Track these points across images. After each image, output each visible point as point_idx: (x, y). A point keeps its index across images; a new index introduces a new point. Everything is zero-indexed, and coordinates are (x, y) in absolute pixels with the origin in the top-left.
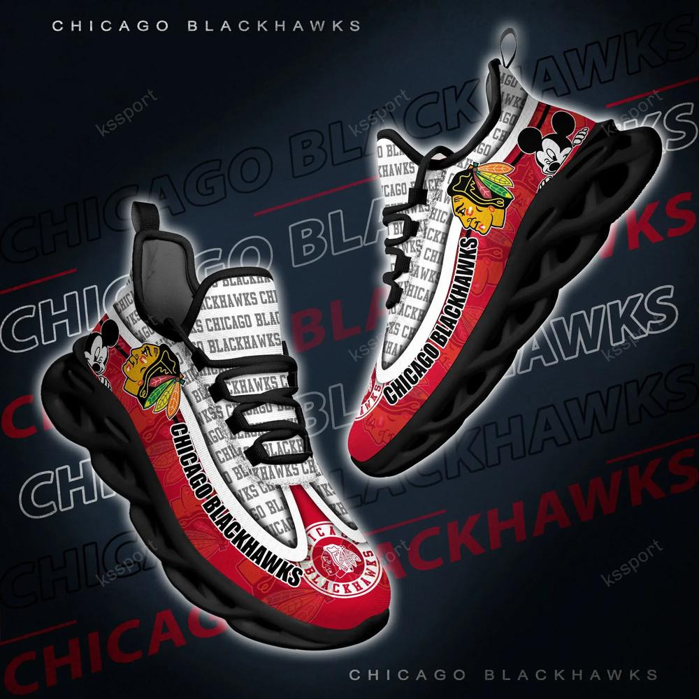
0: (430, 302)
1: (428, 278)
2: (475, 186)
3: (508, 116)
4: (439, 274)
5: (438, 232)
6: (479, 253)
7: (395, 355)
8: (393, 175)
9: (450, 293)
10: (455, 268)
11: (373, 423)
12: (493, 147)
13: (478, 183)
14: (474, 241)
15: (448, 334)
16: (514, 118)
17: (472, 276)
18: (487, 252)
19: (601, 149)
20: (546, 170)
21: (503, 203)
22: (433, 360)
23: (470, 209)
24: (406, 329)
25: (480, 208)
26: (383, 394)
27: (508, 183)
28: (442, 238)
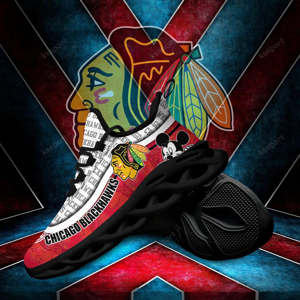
0: (85, 204)
1: (88, 191)
2: (127, 154)
3: (156, 123)
4: (94, 192)
5: (100, 171)
6: (118, 188)
7: (58, 222)
8: (92, 127)
9: (97, 203)
10: (103, 192)
11: (34, 249)
12: (142, 137)
13: (129, 153)
14: (117, 182)
15: (89, 223)
16: (159, 125)
17: (111, 199)
18: (122, 190)
19: (198, 153)
20: (165, 158)
21: (138, 167)
22: (77, 232)
23: (120, 165)
24: (68, 212)
25: (125, 166)
26: (44, 238)
27: (144, 158)
28: (101, 174)
